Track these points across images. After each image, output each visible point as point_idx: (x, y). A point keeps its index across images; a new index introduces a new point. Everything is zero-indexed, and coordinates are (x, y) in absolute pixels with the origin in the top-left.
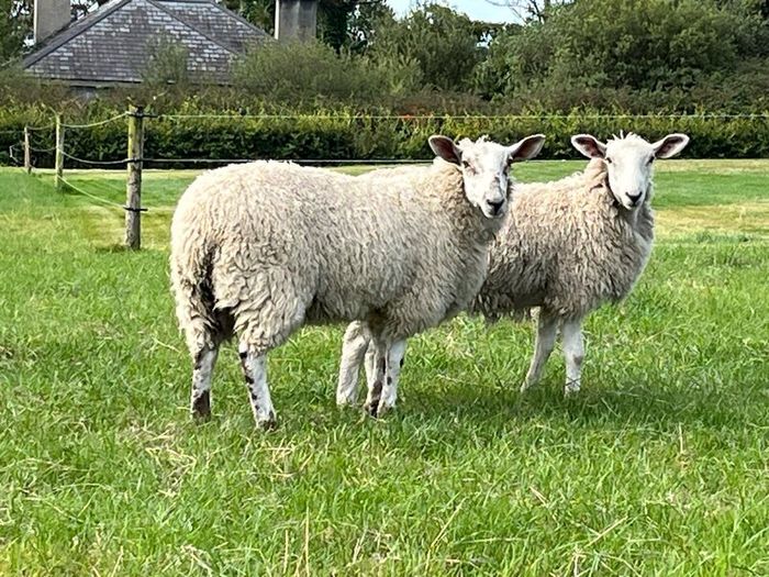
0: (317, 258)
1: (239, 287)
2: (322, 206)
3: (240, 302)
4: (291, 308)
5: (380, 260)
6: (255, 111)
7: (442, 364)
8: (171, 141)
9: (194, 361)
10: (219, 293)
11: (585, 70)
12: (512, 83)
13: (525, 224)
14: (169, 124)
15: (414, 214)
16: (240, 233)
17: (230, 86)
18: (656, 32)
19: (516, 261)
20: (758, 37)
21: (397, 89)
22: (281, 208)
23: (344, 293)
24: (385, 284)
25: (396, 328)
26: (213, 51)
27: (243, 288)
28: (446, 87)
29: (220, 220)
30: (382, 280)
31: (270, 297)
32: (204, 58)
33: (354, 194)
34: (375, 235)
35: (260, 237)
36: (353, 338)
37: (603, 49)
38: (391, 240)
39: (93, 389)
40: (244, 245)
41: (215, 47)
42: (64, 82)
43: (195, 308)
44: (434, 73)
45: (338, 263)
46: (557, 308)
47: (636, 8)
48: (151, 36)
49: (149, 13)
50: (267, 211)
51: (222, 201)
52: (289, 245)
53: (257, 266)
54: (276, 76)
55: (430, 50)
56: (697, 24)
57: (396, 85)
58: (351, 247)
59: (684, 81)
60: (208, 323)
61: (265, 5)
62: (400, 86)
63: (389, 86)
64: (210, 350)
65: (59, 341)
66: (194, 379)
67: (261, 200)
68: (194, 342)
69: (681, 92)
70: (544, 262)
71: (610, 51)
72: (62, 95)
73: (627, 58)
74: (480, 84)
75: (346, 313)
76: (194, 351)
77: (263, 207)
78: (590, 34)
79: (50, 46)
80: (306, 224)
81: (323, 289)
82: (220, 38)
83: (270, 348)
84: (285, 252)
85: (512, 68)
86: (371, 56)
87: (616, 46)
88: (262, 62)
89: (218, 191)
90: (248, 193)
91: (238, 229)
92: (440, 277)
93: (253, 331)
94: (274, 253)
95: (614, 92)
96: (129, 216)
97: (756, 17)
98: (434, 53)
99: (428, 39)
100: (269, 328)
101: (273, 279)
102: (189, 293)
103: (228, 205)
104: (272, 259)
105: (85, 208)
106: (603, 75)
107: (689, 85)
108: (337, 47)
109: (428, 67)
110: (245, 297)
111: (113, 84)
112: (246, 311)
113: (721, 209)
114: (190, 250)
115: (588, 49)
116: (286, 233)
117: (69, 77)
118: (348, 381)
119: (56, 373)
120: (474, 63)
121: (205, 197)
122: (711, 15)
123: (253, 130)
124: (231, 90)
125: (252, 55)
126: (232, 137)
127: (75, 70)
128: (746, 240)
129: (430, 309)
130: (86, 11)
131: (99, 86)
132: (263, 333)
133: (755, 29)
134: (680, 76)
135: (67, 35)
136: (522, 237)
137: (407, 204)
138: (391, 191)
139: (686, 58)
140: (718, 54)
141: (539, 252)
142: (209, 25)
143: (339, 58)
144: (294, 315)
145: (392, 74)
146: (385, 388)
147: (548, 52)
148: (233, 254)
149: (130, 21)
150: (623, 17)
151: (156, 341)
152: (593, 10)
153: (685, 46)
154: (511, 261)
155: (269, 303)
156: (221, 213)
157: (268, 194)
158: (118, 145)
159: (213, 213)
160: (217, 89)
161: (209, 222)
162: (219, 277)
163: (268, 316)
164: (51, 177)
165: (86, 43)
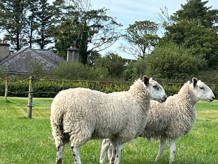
0: (96, 118)
1: (71, 126)
2: (98, 102)
3: (71, 131)
4: (87, 133)
5: (115, 119)
6: (61, 82)
7: (129, 152)
8: (37, 90)
9: (57, 149)
10: (65, 128)
11: (155, 73)
12: (134, 76)
13: (160, 110)
14: (36, 85)
15: (126, 105)
16: (72, 109)
17: (54, 74)
18: (175, 62)
19: (157, 121)
20: (204, 66)
21: (101, 77)
22: (85, 102)
23: (104, 130)
24: (117, 127)
25: (121, 140)
26: (49, 64)
27: (72, 126)
28: (115, 77)
29: (66, 105)
30: (116, 126)
31: (80, 130)
32: (47, 66)
33: (108, 99)
34: (114, 112)
35: (78, 111)
36: (105, 143)
37: (160, 67)
38: (119, 113)
39: (24, 157)
40: (73, 113)
41: (50, 63)
42: (7, 72)
43: (58, 132)
44: (112, 73)
45: (102, 120)
46: (170, 135)
47: (170, 56)
48: (32, 60)
49: (31, 53)
50: (80, 103)
51: (67, 99)
52: (87, 113)
53: (77, 120)
54: (67, 72)
55: (111, 66)
56: (187, 61)
57: (101, 75)
58: (107, 115)
59: (183, 77)
60: (62, 137)
61: (64, 52)
62: (102, 76)
63: (99, 76)
64: (62, 145)
65: (12, 143)
66: (57, 155)
67: (79, 99)
68: (57, 143)
69: (182, 80)
70: (166, 121)
71: (162, 68)
72: (6, 76)
73: (167, 70)
74: (125, 76)
75: (104, 135)
76: (57, 146)
77: (79, 102)
78: (157, 63)
79: (3, 62)
80: (93, 108)
81: (97, 127)
82: (52, 61)
83: (80, 145)
84: (86, 116)
85: (134, 72)
86: (94, 67)
87: (164, 66)
88: (63, 68)
89: (66, 96)
90: (75, 97)
91: (71, 108)
92: (135, 124)
93: (75, 140)
94: (82, 116)
95: (163, 79)
96: (28, 108)
97: (204, 59)
98: (112, 67)
99: (110, 63)
100: (80, 139)
101: (82, 124)
102: (56, 128)
103: (69, 100)
104: (81, 118)
105: (14, 107)
106: (160, 74)
107: (184, 78)
108: (84, 64)
109: (110, 71)
110: (73, 129)
111: (20, 73)
112: (73, 133)
113: (199, 112)
114: (56, 114)
115: (156, 67)
116: (86, 109)
117: (8, 71)
118: (103, 156)
119: (12, 152)
120: (123, 70)
121: (61, 98)
122: (191, 59)
123: (60, 87)
124: (54, 76)
125: (60, 66)
126: (54, 89)
127: (10, 69)
128: (208, 121)
129: (132, 134)
130: (13, 52)
131: (16, 73)
132: (78, 141)
133: (203, 63)
134: (182, 75)
135: (8, 59)
136: (159, 114)
137: (124, 102)
138: (119, 99)
139: (184, 70)
140: (193, 70)
141: (165, 118)
142: (48, 57)
143: (85, 67)
144: (88, 135)
145: (100, 72)
146: (116, 159)
147: (145, 68)
148: (70, 116)
149: (26, 55)
150: (166, 58)
151: (42, 144)
152: (158, 56)
153: (184, 67)
154: (156, 121)
155: (80, 131)
156: (66, 103)
157: (81, 98)
158: (21, 90)
159: (64, 103)
160: (50, 75)
161: (62, 105)
162: (65, 123)
163: (80, 135)
164: (3, 99)
165: (13, 61)
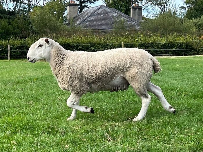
48: (110, 17)
127: (91, 27)
131: (99, 31)
149: (103, 13)
165: (92, 19)
